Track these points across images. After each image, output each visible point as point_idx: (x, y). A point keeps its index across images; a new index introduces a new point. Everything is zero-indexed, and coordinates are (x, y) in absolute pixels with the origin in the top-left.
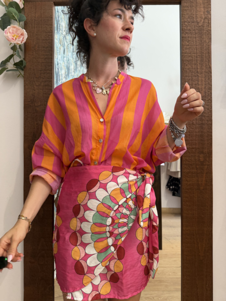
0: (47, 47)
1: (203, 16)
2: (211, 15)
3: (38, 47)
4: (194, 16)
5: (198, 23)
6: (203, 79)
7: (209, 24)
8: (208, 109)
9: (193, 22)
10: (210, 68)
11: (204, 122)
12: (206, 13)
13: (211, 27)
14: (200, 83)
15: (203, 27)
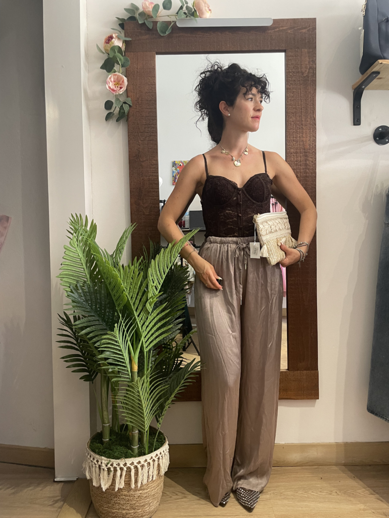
0: (150, 100)
1: (308, 66)
2: (316, 64)
3: (142, 100)
4: (299, 66)
5: (303, 73)
6: (308, 131)
7: (314, 75)
8: (312, 162)
9: (298, 72)
10: (315, 119)
11: (308, 175)
12: (311, 63)
13: (316, 77)
14: (304, 136)
15: (308, 77)
